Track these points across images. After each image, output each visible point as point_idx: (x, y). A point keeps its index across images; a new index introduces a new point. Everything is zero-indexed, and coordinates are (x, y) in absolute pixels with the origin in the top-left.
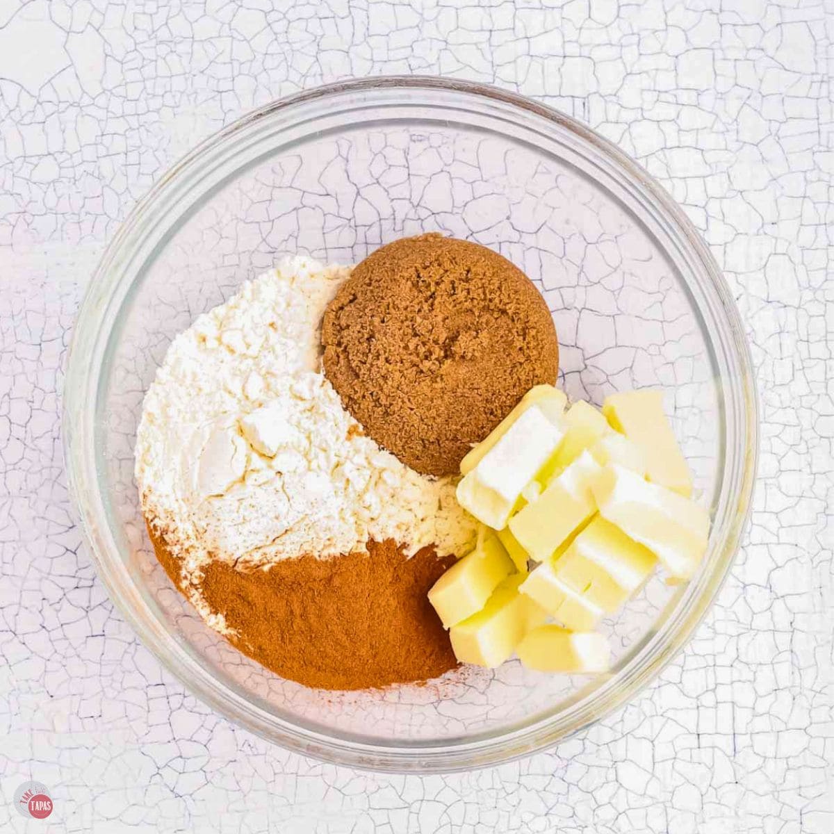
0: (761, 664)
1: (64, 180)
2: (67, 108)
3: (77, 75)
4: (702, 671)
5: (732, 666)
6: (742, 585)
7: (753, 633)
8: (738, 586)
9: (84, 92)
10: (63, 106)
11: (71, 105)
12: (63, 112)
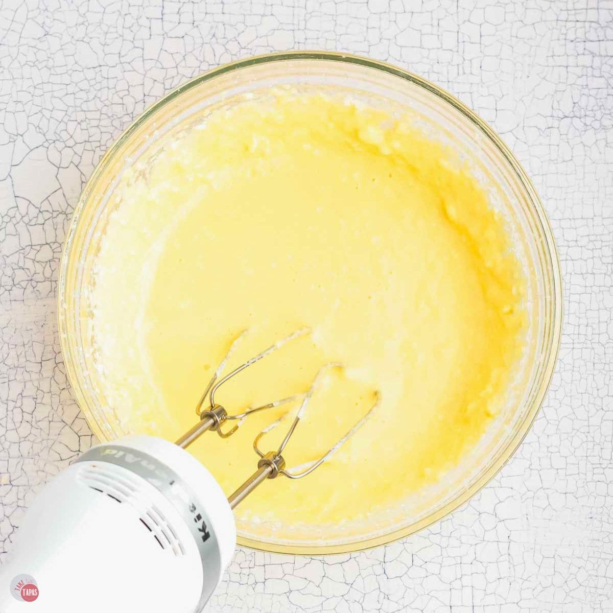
0: (490, 562)
1: (56, 260)
2: (58, 215)
3: (64, 195)
4: (454, 567)
5: (471, 563)
6: (478, 513)
7: (485, 543)
8: (475, 514)
9: (69, 205)
10: (55, 214)
11: (60, 213)
12: (56, 217)
